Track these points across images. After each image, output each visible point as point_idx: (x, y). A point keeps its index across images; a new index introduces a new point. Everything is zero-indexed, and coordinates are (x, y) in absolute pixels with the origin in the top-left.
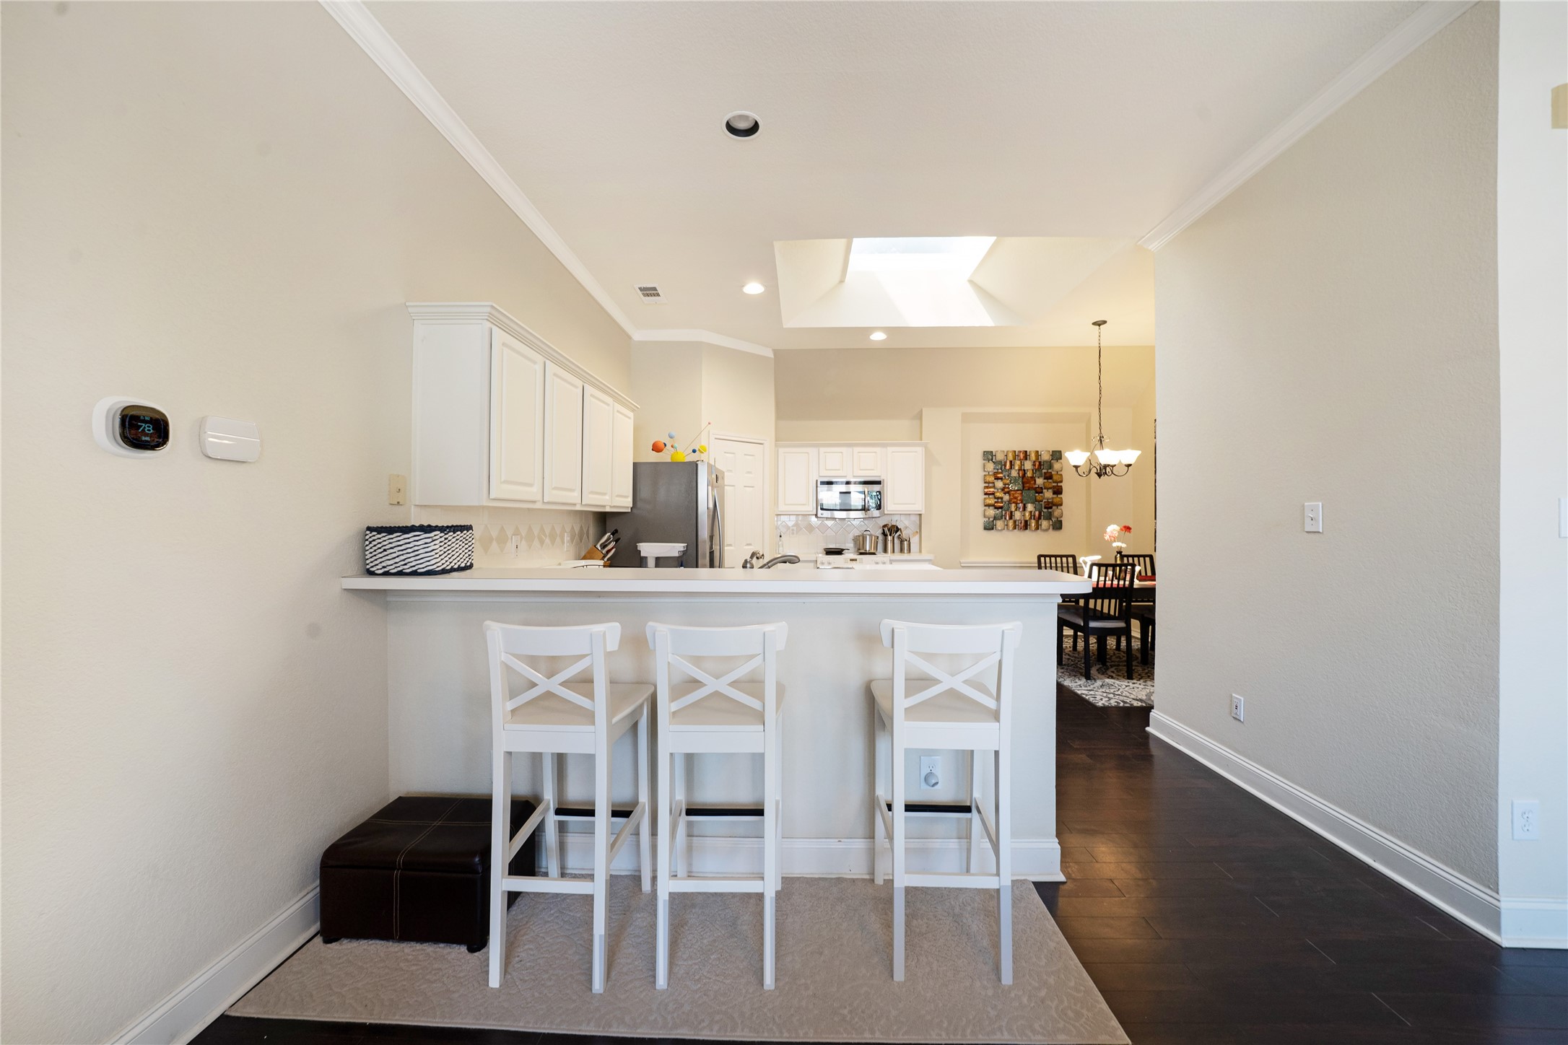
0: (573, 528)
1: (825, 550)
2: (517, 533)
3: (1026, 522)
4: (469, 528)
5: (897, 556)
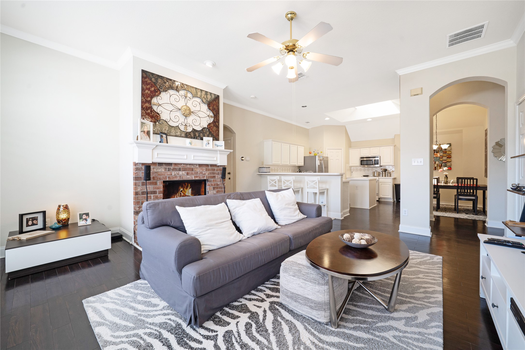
0: (292, 169)
1: (363, 176)
2: (280, 169)
3: (435, 167)
4: (270, 167)
5: (384, 177)
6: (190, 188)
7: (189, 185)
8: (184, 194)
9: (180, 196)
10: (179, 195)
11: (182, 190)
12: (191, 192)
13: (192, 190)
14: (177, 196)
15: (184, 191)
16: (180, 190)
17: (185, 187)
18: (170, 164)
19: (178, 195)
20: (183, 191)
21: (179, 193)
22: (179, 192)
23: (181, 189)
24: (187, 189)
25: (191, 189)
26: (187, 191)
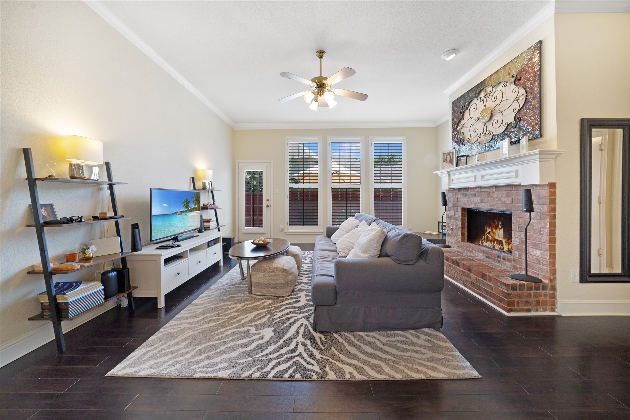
6: (501, 228)
7: (500, 224)
8: (492, 237)
9: (487, 240)
10: (486, 238)
11: (489, 232)
12: (503, 235)
13: (504, 231)
14: (482, 241)
15: (493, 233)
16: (487, 230)
17: (494, 227)
18: (467, 189)
19: (484, 239)
20: (491, 233)
21: (485, 237)
22: (485, 234)
23: (489, 230)
24: (496, 229)
25: (503, 229)
26: (496, 232)
